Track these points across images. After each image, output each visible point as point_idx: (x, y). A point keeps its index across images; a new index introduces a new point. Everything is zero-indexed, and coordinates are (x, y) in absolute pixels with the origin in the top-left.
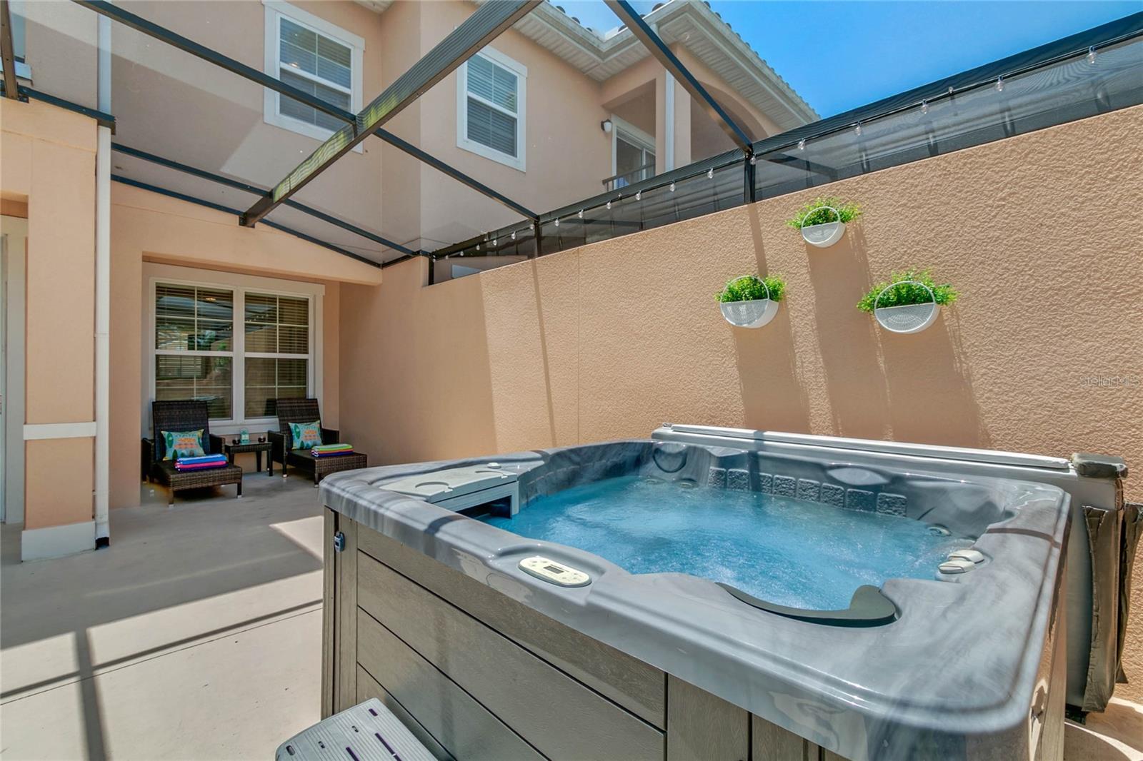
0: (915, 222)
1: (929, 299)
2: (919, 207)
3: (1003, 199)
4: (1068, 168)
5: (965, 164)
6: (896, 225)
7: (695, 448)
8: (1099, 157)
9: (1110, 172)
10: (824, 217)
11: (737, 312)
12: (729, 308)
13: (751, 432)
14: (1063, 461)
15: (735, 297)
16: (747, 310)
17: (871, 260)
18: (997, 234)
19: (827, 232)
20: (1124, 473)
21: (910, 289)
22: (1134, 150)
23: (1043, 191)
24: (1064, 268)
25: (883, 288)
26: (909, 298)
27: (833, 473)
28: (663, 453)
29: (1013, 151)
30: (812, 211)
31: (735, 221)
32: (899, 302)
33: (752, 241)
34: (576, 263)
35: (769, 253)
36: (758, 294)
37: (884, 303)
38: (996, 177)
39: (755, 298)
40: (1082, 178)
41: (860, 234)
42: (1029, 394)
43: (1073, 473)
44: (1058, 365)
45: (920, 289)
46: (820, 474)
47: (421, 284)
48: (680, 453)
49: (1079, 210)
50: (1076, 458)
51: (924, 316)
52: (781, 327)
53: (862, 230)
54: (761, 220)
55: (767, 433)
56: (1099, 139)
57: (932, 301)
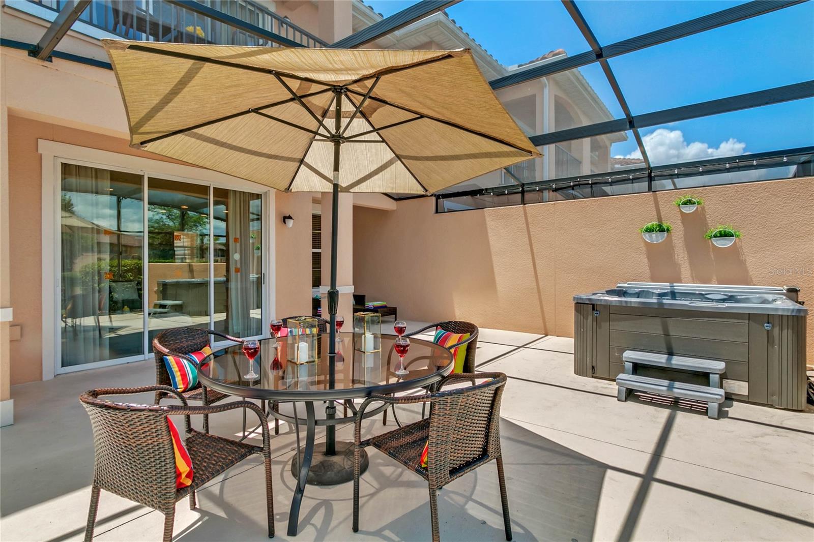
0: (725, 207)
1: (732, 236)
2: (727, 202)
3: (757, 203)
4: (779, 195)
5: (744, 189)
6: (718, 208)
7: (643, 291)
8: (788, 193)
9: (791, 198)
10: (689, 202)
11: (651, 237)
12: (647, 235)
13: (668, 284)
14: (782, 288)
15: (650, 230)
16: (656, 236)
17: (708, 220)
18: (755, 214)
19: (691, 208)
20: (799, 290)
21: (725, 231)
22: (798, 192)
23: (771, 202)
24: (777, 227)
25: (715, 231)
26: (724, 235)
27: (707, 296)
28: (628, 293)
29: (761, 187)
30: (684, 200)
31: (646, 199)
32: (721, 236)
33: (654, 208)
34: (554, 209)
35: (662, 214)
36: (662, 230)
37: (715, 236)
38: (755, 195)
39: (660, 232)
40: (783, 199)
41: (703, 208)
42: (766, 268)
43: (785, 291)
44: (775, 259)
45: (730, 232)
46: (702, 297)
47: (433, 213)
48: (637, 293)
49: (782, 209)
50: (785, 287)
51: (731, 241)
52: (669, 244)
53: (704, 208)
54: (659, 200)
55: (675, 284)
56: (788, 187)
57: (733, 236)
